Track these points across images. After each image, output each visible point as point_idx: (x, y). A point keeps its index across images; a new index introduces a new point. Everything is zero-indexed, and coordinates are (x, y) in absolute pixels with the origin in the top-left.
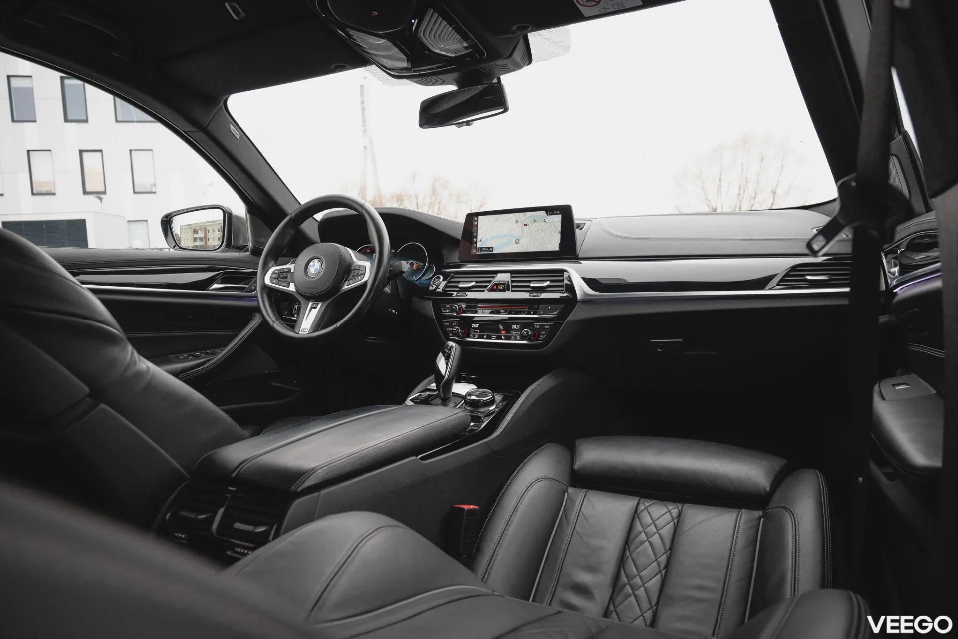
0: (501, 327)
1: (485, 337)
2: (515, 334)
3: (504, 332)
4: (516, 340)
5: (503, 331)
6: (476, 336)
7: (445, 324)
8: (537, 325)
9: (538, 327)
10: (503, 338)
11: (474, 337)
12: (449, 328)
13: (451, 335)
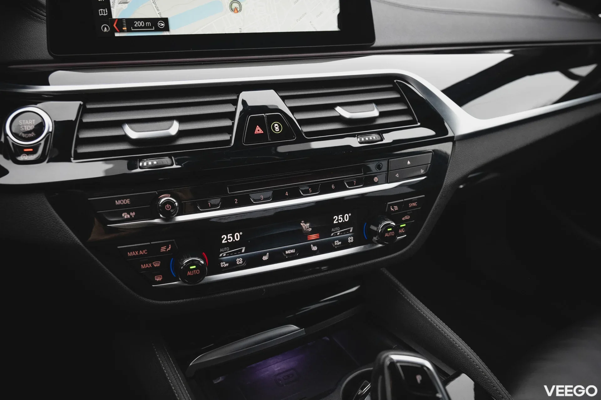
0: (305, 226)
1: (265, 258)
2: (342, 233)
3: (313, 237)
4: (345, 245)
5: (312, 233)
6: (239, 261)
7: (130, 254)
8: (393, 205)
9: (396, 208)
10: (315, 248)
11: (233, 267)
12: (151, 261)
13: (158, 279)
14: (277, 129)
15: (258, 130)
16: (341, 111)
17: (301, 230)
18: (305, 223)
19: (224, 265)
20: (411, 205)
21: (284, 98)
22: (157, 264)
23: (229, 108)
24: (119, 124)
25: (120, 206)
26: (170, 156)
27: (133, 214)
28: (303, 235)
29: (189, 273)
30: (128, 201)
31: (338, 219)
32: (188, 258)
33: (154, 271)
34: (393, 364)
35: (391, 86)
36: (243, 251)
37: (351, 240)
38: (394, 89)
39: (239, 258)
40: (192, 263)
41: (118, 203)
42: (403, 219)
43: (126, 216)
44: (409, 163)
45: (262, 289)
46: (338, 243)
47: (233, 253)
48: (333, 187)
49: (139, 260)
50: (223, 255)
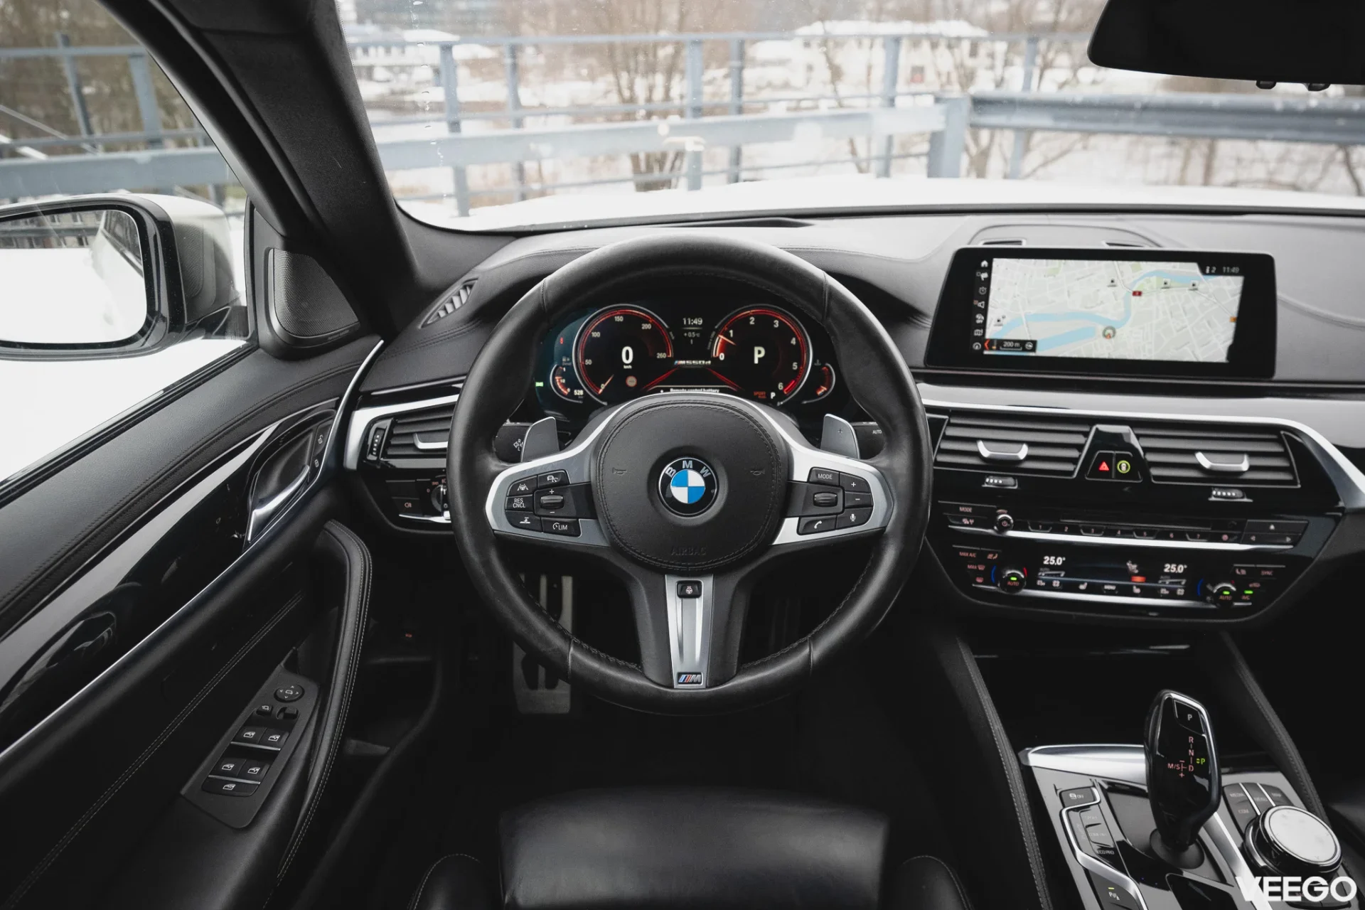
14: (1124, 468)
15: (1104, 467)
16: (1201, 459)
17: (1127, 569)
18: (1133, 563)
19: (1040, 583)
20: (1264, 573)
21: (1138, 436)
22: (981, 568)
23: (1079, 439)
24: (974, 440)
25: (963, 513)
26: (1014, 477)
27: (972, 521)
28: (1128, 575)
29: (1009, 583)
30: (970, 510)
31: (1168, 568)
32: (1011, 569)
33: (978, 573)
34: (1170, 699)
35: (1274, 437)
36: (1062, 575)
37: (1181, 592)
38: (1279, 441)
39: (1056, 580)
40: (1013, 575)
41: (962, 509)
42: (1251, 585)
43: (965, 521)
44: (1272, 527)
45: (1071, 615)
46: (1164, 591)
47: (1052, 575)
48: (1172, 535)
49: (969, 561)
50: (1042, 574)
